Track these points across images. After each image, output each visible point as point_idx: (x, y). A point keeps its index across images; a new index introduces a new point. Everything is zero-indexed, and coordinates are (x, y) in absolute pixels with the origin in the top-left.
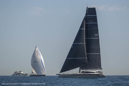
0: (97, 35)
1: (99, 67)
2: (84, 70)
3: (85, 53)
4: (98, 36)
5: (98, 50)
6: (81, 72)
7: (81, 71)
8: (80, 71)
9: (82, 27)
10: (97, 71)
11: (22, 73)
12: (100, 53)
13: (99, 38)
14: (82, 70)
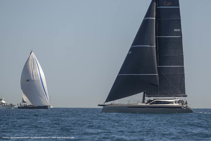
0: (179, 30)
1: (180, 92)
2: (152, 98)
3: (154, 65)
4: (180, 33)
5: (180, 60)
6: (146, 101)
7: (147, 99)
8: (144, 99)
9: (149, 14)
10: (178, 99)
11: (3, 102)
12: (183, 65)
13: (181, 35)
14: (149, 97)
